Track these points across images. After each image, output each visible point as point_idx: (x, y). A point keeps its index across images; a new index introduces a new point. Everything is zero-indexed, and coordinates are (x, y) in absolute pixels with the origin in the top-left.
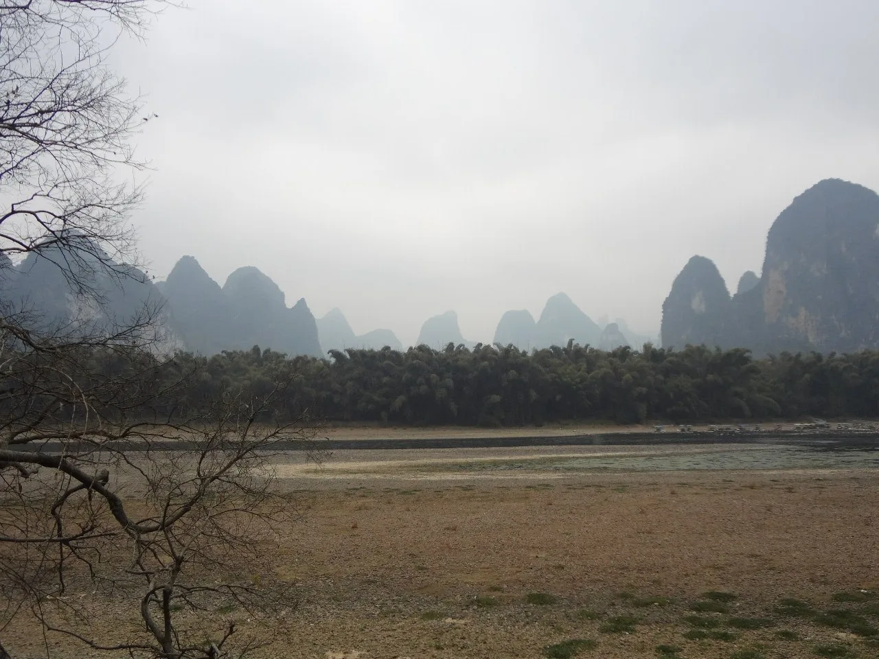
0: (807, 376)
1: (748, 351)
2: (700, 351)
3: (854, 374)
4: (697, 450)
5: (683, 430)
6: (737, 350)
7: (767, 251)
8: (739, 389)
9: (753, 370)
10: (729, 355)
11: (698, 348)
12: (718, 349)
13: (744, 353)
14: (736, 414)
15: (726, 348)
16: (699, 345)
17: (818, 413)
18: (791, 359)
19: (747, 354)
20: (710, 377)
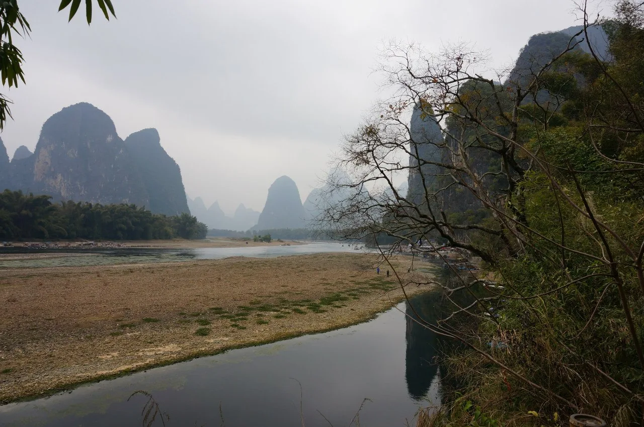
0: (83, 215)
1: (51, 197)
2: (18, 195)
3: (108, 216)
4: (27, 257)
5: (5, 245)
6: (44, 196)
7: (41, 136)
8: (43, 221)
9: (53, 209)
10: (38, 199)
11: (16, 193)
12: (31, 195)
13: (48, 198)
14: (40, 236)
15: (37, 194)
16: (17, 191)
17: (87, 237)
18: (75, 205)
19: (49, 200)
20: (24, 212)
